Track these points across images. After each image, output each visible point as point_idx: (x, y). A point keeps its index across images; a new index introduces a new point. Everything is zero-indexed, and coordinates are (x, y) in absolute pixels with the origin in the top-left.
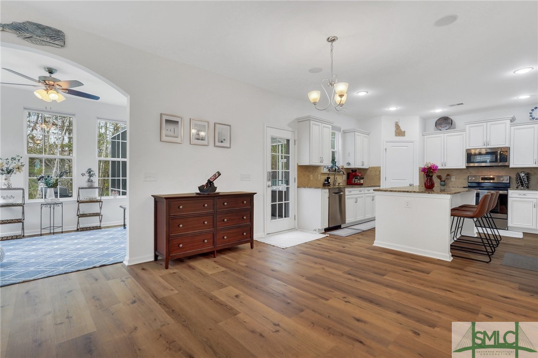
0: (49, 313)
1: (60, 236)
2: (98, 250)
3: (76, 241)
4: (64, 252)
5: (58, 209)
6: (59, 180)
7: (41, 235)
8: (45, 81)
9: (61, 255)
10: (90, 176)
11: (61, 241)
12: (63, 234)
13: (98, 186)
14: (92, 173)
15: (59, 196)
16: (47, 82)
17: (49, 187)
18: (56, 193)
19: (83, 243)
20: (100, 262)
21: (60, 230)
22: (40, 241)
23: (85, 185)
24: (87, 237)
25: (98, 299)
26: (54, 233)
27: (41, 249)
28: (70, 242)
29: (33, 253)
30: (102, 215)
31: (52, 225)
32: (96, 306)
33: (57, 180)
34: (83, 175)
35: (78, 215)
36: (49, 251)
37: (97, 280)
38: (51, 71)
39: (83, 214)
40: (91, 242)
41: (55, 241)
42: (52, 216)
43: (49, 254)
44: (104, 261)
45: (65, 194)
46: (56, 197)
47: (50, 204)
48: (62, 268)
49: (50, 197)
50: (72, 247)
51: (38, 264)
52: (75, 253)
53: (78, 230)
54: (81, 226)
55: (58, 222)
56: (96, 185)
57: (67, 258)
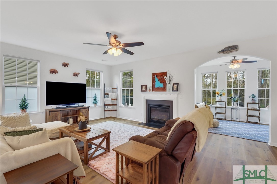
0: (231, 148)
1: (239, 123)
2: (255, 133)
3: (245, 127)
4: (239, 130)
5: (238, 111)
6: (239, 99)
7: (231, 121)
8: (232, 61)
9: (238, 131)
10: (253, 98)
11: (239, 125)
12: (240, 122)
13: (258, 102)
14: (254, 96)
15: (238, 105)
16: (233, 61)
17: (234, 102)
18: (237, 104)
19: (249, 128)
20: (254, 138)
21: (239, 120)
22: (231, 123)
23: (251, 102)
24: (251, 126)
25: (250, 152)
26: (236, 121)
27: (231, 126)
28: (242, 126)
29: (228, 127)
30: (260, 118)
31: (236, 118)
32: (249, 154)
33: (238, 99)
34: (250, 97)
35: (247, 115)
36: (234, 127)
37: (251, 145)
38: (235, 57)
39: (250, 115)
40: (252, 129)
41: (236, 124)
42: (236, 114)
43: (233, 129)
44: (257, 139)
45: (241, 105)
46: (237, 106)
47: (235, 109)
48: (237, 135)
49: (235, 106)
50: (243, 129)
51: (229, 131)
52: (244, 132)
53: (247, 122)
54: (249, 120)
55: (238, 117)
56: (257, 102)
57: (240, 132)
